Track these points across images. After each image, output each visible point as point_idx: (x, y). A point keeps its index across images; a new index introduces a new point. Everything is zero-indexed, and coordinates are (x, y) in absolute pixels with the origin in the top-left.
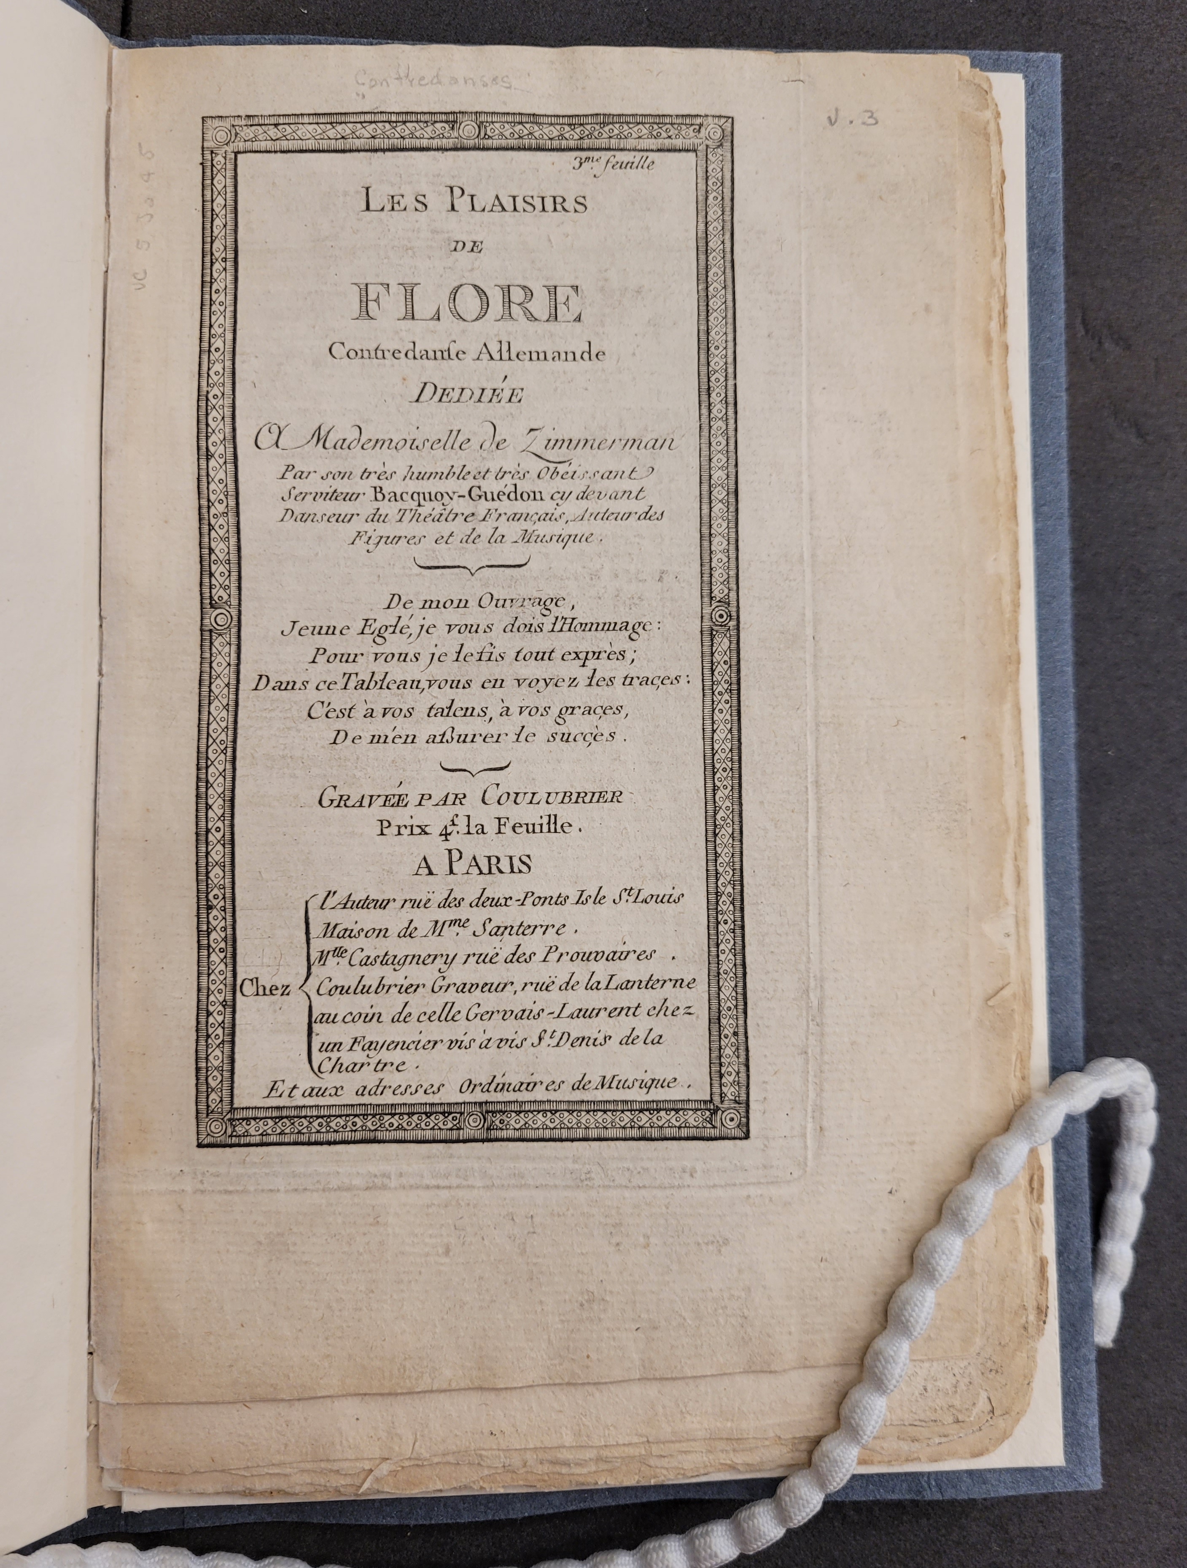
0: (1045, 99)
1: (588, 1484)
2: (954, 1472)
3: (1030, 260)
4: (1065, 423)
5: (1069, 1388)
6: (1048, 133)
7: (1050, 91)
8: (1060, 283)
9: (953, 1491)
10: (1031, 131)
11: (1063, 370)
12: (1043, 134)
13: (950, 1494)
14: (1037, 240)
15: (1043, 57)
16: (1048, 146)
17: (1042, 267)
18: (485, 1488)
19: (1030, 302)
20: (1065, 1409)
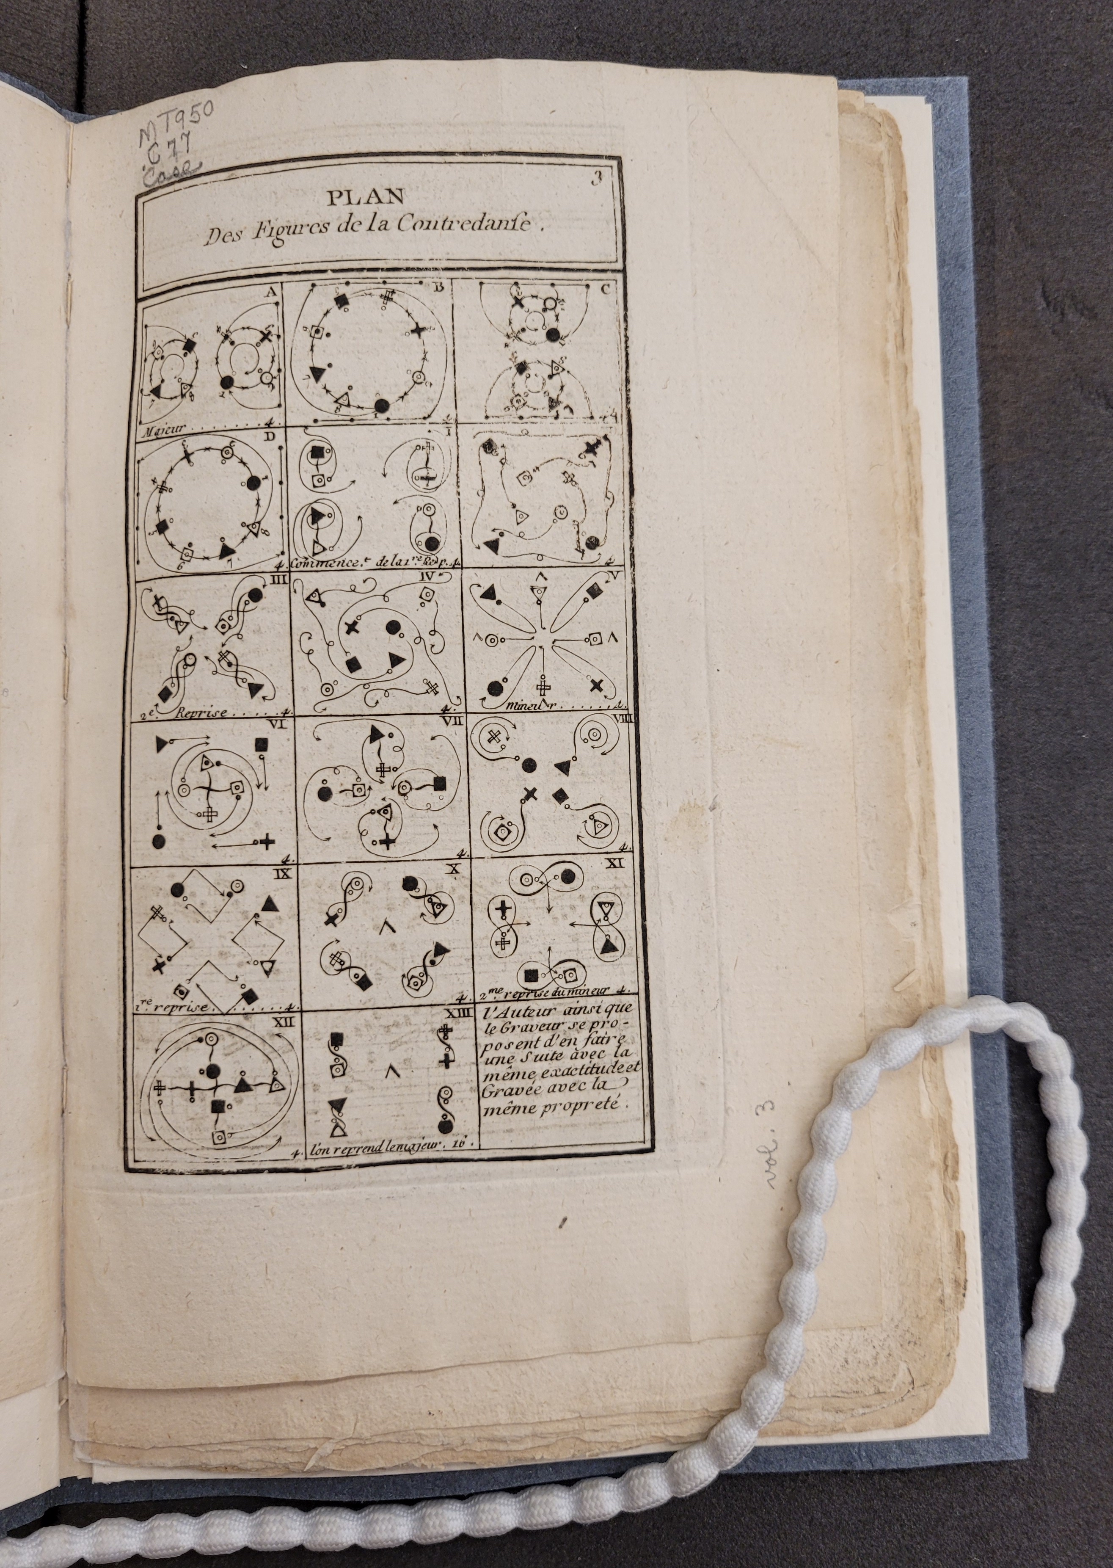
0: (952, 122)
1: (526, 1460)
2: (884, 1443)
3: (940, 277)
4: (978, 434)
5: (994, 1361)
6: (956, 155)
7: (957, 113)
8: (970, 298)
9: (883, 1461)
10: (939, 153)
11: (975, 382)
12: (950, 155)
13: (880, 1464)
14: (947, 258)
15: (949, 82)
16: (956, 167)
17: (952, 284)
18: (426, 1466)
19: (941, 318)
20: (991, 1382)
